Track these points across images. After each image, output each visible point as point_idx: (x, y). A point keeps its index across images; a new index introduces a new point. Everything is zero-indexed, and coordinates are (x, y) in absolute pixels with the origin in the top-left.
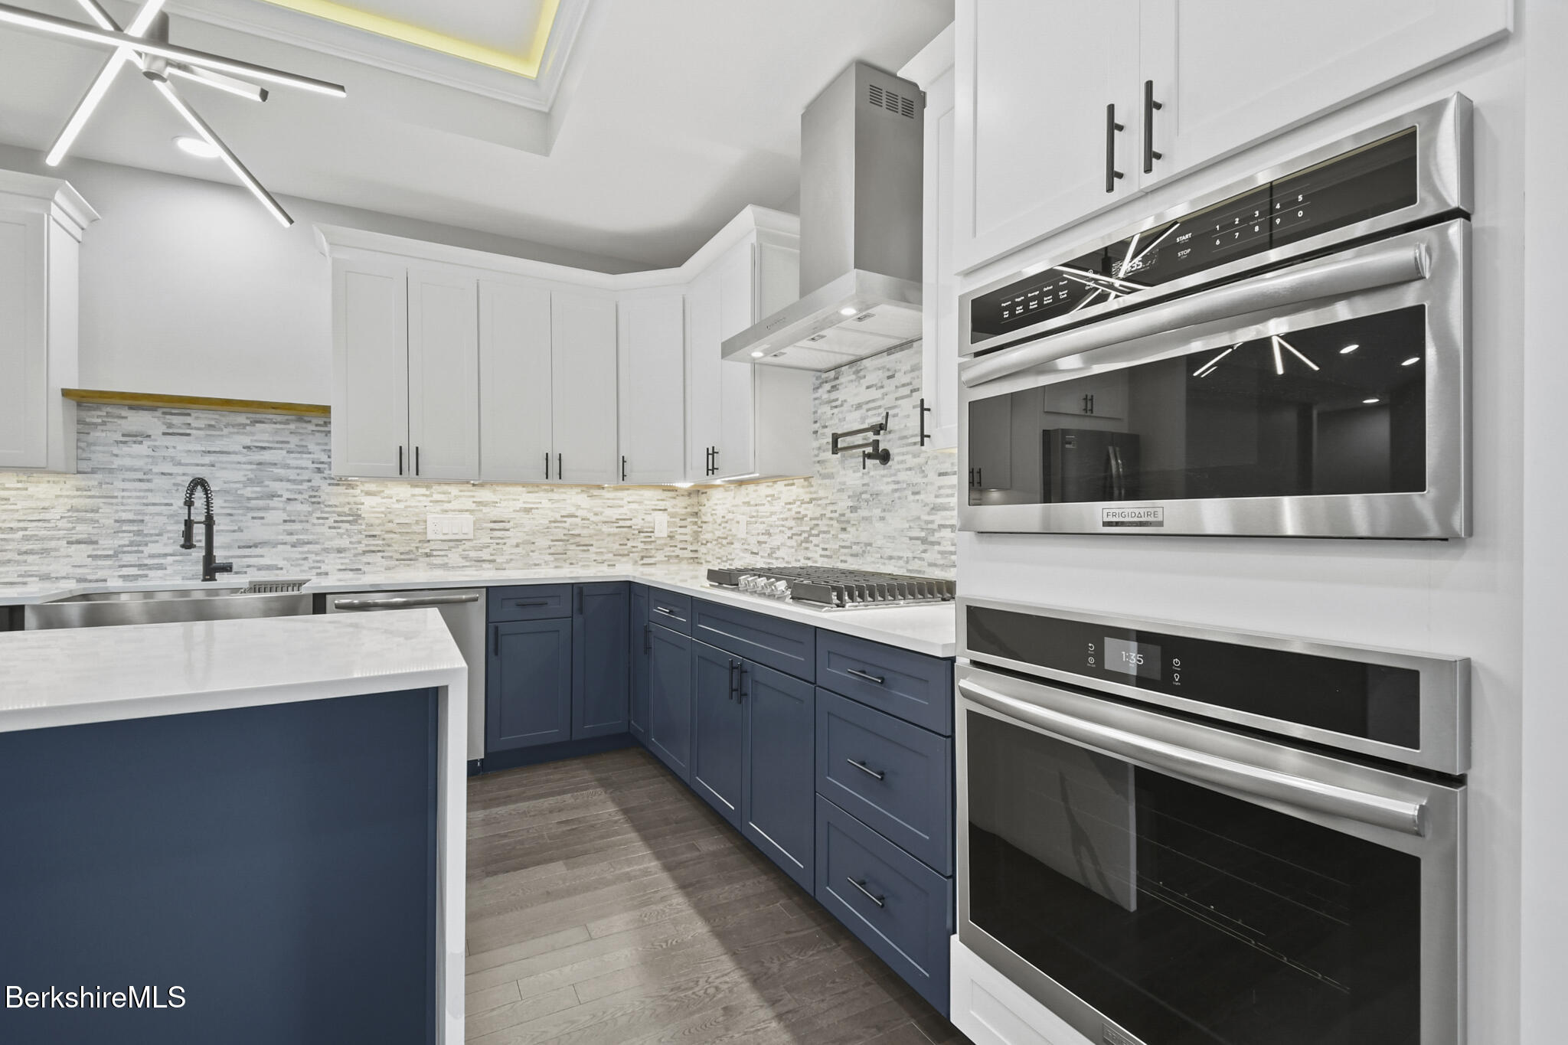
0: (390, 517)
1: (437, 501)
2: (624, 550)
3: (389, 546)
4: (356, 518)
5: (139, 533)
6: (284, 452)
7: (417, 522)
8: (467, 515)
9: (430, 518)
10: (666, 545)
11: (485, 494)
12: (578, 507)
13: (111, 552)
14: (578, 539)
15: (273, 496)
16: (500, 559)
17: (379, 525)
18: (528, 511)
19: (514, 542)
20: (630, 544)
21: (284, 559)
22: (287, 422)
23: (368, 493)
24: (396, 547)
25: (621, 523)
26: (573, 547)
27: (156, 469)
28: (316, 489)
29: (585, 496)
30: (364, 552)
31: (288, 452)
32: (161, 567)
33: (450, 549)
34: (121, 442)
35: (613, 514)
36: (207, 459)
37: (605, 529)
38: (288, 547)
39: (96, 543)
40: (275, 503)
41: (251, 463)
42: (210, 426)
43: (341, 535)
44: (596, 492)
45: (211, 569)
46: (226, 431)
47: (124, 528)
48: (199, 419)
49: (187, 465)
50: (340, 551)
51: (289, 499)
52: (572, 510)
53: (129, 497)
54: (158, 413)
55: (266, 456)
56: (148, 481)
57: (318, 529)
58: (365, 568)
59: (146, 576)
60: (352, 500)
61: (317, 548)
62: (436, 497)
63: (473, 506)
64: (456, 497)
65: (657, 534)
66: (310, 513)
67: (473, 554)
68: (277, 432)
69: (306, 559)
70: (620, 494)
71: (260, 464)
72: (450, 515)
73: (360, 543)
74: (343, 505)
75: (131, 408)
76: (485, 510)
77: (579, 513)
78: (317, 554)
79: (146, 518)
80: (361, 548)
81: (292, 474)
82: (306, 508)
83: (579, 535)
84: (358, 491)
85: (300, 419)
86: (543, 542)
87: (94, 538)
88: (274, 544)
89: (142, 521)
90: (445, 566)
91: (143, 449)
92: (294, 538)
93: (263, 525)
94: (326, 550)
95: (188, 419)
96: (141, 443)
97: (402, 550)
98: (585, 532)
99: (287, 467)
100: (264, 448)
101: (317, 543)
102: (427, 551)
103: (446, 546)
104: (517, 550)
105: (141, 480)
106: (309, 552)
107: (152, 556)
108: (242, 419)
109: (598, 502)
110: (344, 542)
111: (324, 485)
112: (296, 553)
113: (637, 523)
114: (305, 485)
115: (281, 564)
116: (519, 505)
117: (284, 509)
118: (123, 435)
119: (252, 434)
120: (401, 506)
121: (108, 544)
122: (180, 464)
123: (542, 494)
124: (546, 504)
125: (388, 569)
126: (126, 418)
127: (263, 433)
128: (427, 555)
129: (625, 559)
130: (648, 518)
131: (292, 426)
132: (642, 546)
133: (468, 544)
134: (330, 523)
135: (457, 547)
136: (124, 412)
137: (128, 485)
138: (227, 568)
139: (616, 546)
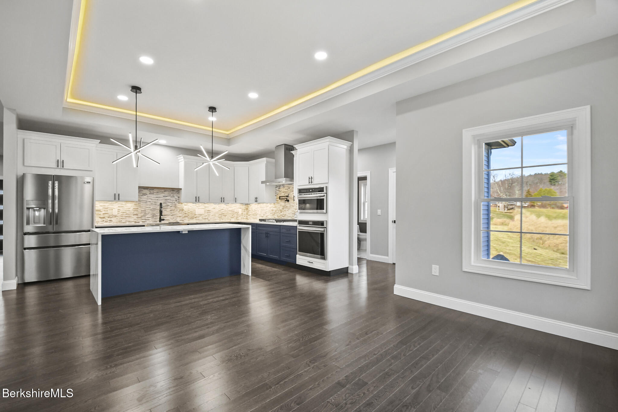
0: (189, 210)
1: (197, 207)
2: (233, 217)
3: (189, 216)
4: (183, 210)
5: (145, 213)
6: (170, 197)
7: (194, 211)
8: (203, 209)
9: (196, 210)
10: (241, 215)
11: (206, 205)
12: (224, 208)
13: (140, 217)
14: (224, 214)
15: (168, 206)
16: (209, 219)
17: (187, 211)
18: (214, 208)
19: (212, 215)
20: (234, 215)
21: (170, 218)
22: (170, 191)
23: (185, 205)
24: (190, 216)
25: (232, 211)
26: (223, 216)
27: (148, 201)
28: (176, 204)
29: (225, 205)
30: (184, 217)
31: (171, 197)
32: (149, 220)
33: (200, 216)
34: (142, 196)
35: (231, 209)
36: (157, 199)
37: (229, 212)
38: (170, 216)
39: (138, 215)
40: (169, 207)
41: (164, 199)
42: (157, 192)
43: (180, 213)
44: (227, 204)
45: (161, 220)
46: (160, 193)
47: (143, 212)
48: (155, 191)
49: (153, 200)
50: (180, 217)
51: (171, 206)
52: (223, 208)
53: (143, 206)
54: (148, 190)
55: (167, 198)
56: (147, 203)
57: (176, 212)
58: (184, 220)
59: (146, 221)
60: (182, 206)
61: (176, 216)
62: (197, 206)
63: (204, 208)
64: (201, 206)
65: (239, 213)
66: (174, 209)
67: (204, 217)
68: (169, 193)
69: (174, 218)
70: (232, 205)
71: (166, 199)
72: (200, 209)
73: (183, 215)
74: (180, 207)
75: (144, 189)
76: (206, 208)
77: (224, 209)
78: (176, 217)
79: (146, 210)
80: (184, 216)
81: (171, 201)
82: (174, 208)
83: (224, 213)
84: (183, 205)
85: (173, 191)
86: (217, 215)
87: (138, 214)
88: (168, 215)
89: (145, 211)
90: (199, 220)
91: (145, 197)
92: (172, 214)
93: (167, 211)
94: (177, 216)
95: (153, 191)
96: (145, 196)
97: (191, 216)
98: (225, 213)
99: (171, 200)
100: (166, 196)
101: (176, 215)
102: (195, 217)
103: (199, 216)
104: (212, 217)
105: (145, 203)
106: (174, 217)
107: (147, 218)
108: (163, 191)
109: (228, 206)
110: (181, 215)
111: (177, 203)
112: (172, 217)
113: (235, 211)
114: (174, 203)
115: (170, 219)
116: (213, 207)
117: (170, 208)
118: (143, 194)
119: (164, 193)
120: (191, 208)
121: (140, 215)
122: (152, 200)
123: (217, 205)
124: (218, 207)
125: (188, 220)
126: (143, 191)
127: (166, 193)
128: (196, 218)
129: (233, 218)
130: (238, 210)
131: (171, 192)
132: (236, 216)
133: (203, 215)
134: (178, 211)
135: (201, 216)
136: (143, 190)
137: (143, 204)
138: (164, 220)
139: (231, 216)
